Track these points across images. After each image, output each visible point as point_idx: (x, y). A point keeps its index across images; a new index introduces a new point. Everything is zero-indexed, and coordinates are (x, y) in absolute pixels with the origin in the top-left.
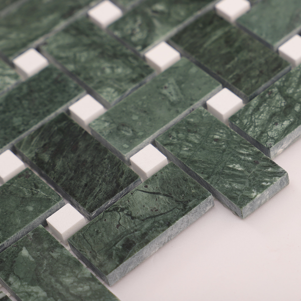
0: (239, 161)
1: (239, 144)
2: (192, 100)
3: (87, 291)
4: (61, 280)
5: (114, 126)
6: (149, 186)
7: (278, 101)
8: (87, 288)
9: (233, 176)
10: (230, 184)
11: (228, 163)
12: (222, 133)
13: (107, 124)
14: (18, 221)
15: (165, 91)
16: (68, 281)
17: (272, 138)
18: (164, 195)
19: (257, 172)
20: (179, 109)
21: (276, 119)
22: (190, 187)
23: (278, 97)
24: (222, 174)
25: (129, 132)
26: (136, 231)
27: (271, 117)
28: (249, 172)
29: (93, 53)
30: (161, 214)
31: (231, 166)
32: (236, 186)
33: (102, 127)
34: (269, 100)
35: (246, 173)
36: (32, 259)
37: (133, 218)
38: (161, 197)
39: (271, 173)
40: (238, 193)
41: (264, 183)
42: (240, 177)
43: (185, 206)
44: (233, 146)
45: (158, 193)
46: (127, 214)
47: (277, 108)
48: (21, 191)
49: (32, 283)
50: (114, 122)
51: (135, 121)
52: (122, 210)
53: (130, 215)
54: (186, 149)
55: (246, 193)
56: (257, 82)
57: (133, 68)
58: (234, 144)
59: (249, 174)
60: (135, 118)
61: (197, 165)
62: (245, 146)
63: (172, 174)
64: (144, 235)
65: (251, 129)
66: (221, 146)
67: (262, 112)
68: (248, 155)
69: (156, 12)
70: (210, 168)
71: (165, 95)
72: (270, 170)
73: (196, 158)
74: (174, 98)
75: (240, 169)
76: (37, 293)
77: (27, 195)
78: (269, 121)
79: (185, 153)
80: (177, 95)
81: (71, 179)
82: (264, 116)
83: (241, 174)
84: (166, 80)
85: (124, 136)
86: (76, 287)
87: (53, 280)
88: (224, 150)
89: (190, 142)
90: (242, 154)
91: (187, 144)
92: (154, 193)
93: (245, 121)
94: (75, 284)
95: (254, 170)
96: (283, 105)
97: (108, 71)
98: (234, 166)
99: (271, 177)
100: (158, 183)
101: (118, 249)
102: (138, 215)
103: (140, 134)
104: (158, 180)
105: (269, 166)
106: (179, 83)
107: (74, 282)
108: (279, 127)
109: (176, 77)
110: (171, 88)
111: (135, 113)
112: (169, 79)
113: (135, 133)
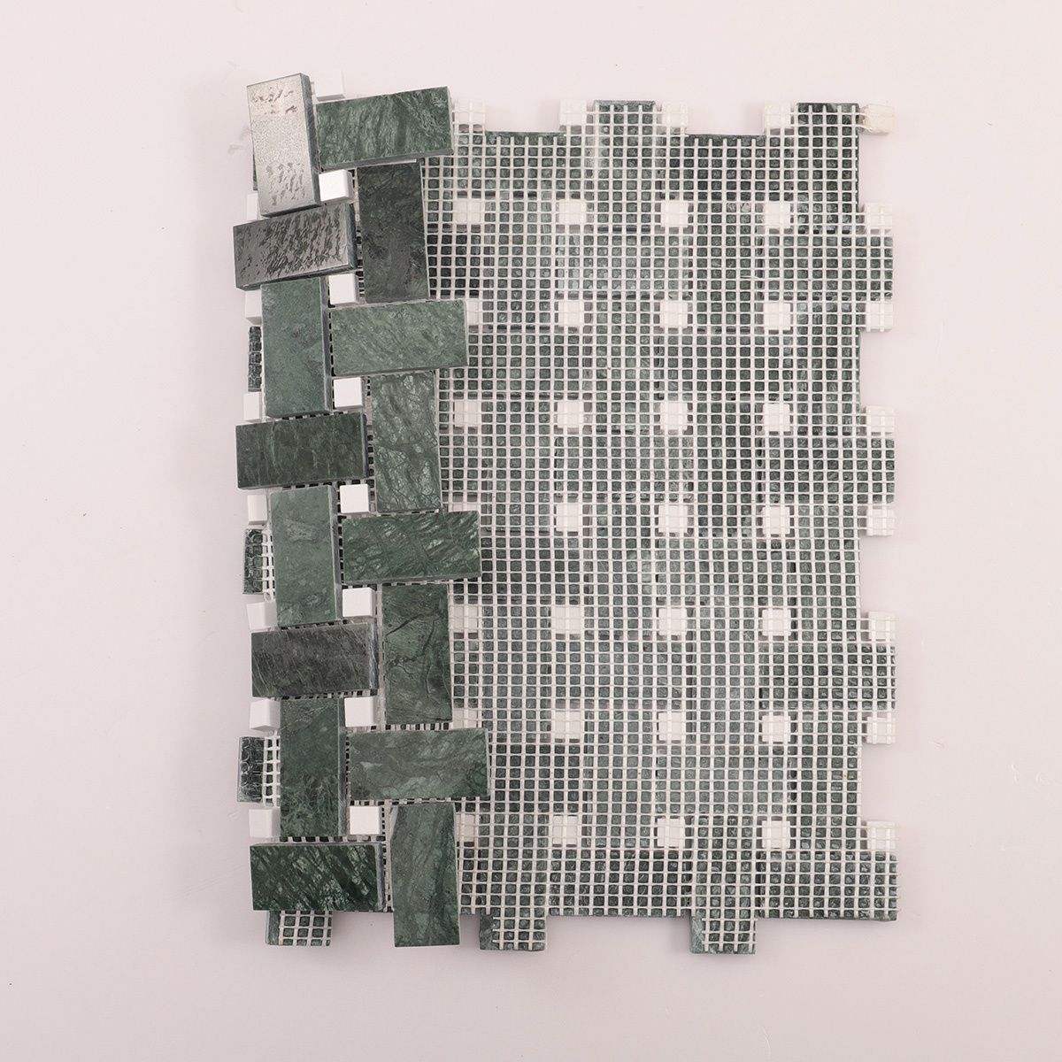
0: (432, 536)
1: (413, 522)
2: (324, 522)
3: (450, 747)
4: (419, 757)
5: (297, 606)
6: (391, 623)
7: (396, 457)
8: (446, 744)
9: (443, 552)
10: (448, 562)
11: (425, 547)
12: (388, 526)
13: (290, 611)
15: (295, 537)
16: (426, 753)
17: (432, 494)
18: (413, 619)
19: (456, 533)
20: (325, 540)
21: (414, 475)
22: (424, 594)
23: (392, 454)
24: (432, 560)
25: (314, 599)
26: (429, 667)
27: (409, 477)
28: (450, 538)
30: (430, 636)
31: (430, 547)
32: (457, 557)
33: (291, 617)
34: (387, 463)
35: (448, 541)
36: (379, 765)
37: (413, 660)
38: (412, 623)
39: (466, 523)
40: (463, 563)
41: (472, 537)
42: (447, 549)
43: (439, 612)
44: (411, 529)
45: (407, 622)
46: (405, 661)
47: (403, 463)
48: (300, 723)
49: (403, 781)
50: (293, 604)
51: (306, 585)
52: (397, 661)
53: (408, 659)
54: (378, 567)
55: (468, 558)
56: (355, 456)
58: (410, 526)
59: (452, 540)
60: (303, 582)
61: (404, 571)
62: (420, 519)
63: (396, 597)
64: (438, 664)
65: (406, 503)
66: (402, 537)
67: (397, 480)
68: (431, 525)
70: (417, 564)
71: (299, 540)
72: (462, 521)
73: (396, 567)
74: (309, 535)
75: (440, 543)
76: (416, 783)
77: (309, 721)
78: (411, 481)
79: (382, 570)
80: (308, 530)
81: (324, 678)
82: (402, 482)
83: (446, 546)
84: (284, 527)
85: (316, 606)
86: (438, 752)
87: (415, 764)
88: (409, 538)
89: (374, 558)
90: (426, 529)
91: (374, 561)
92: (403, 625)
93: (393, 500)
94: (435, 750)
95: (451, 533)
96: (404, 457)
98: (433, 545)
99: (470, 527)
100: (395, 614)
101: (434, 694)
102: (414, 654)
103: (324, 591)
104: (392, 612)
105: (458, 519)
106: (296, 518)
107: (432, 749)
108: (424, 480)
109: (287, 516)
110: (295, 528)
111: (298, 579)
112: (285, 523)
113: (320, 594)
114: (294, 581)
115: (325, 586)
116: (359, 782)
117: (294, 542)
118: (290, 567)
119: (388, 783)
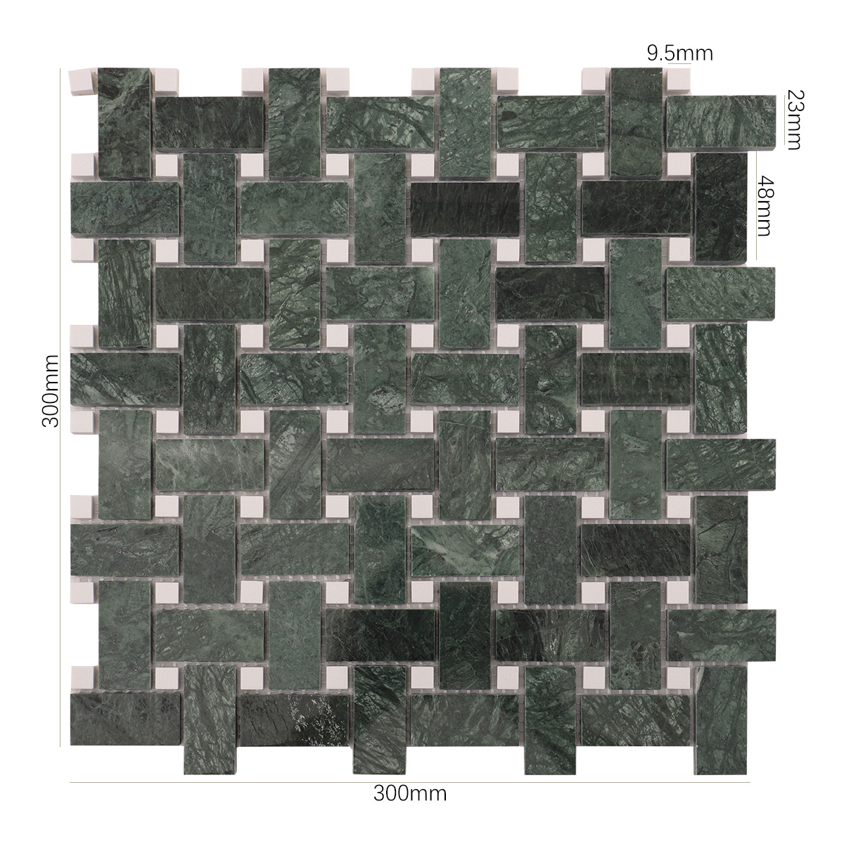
0: (739, 458)
1: (724, 445)
2: (656, 439)
3: (748, 622)
4: (724, 630)
5: (629, 504)
6: (703, 525)
7: (713, 390)
8: (745, 620)
9: (746, 472)
10: (751, 479)
11: (733, 465)
12: (705, 447)
13: (623, 507)
14: (652, 620)
15: (631, 449)
16: (729, 626)
17: (740, 422)
18: (719, 523)
19: (758, 456)
20: (656, 454)
21: (727, 406)
22: (729, 503)
23: (710, 388)
24: (738, 476)
25: (644, 500)
26: (731, 561)
27: (722, 407)
28: (753, 460)
29: (545, 462)
30: (733, 537)
31: (737, 466)
32: (756, 477)
34: (706, 395)
35: (752, 462)
36: (691, 634)
37: (719, 555)
38: (719, 526)
39: (767, 448)
40: (762, 480)
41: (770, 460)
42: (750, 468)
43: (741, 518)
44: (722, 450)
45: (715, 525)
46: (713, 556)
47: (719, 396)
48: (628, 601)
49: (710, 647)
50: (625, 502)
51: (638, 488)
52: (706, 555)
53: (715, 554)
54: (695, 479)
55: (767, 477)
56: (684, 388)
57: (587, 450)
58: (722, 448)
59: (755, 462)
60: (635, 486)
61: (715, 484)
62: (730, 443)
63: (707, 504)
64: (739, 559)
65: (720, 428)
66: (715, 457)
67: (713, 409)
68: (739, 448)
69: (545, 390)
70: (726, 479)
71: (634, 452)
72: (763, 447)
73: (709, 480)
74: (643, 449)
75: (745, 463)
76: (721, 650)
77: (636, 599)
78: (724, 411)
79: (698, 482)
80: (642, 444)
81: (649, 565)
82: (717, 410)
83: (749, 466)
84: (621, 440)
85: (645, 506)
86: (738, 626)
87: (720, 634)
88: (720, 458)
89: (692, 472)
90: (735, 451)
91: (692, 475)
92: (712, 527)
93: (709, 425)
94: (736, 624)
95: (754, 456)
96: (720, 391)
97: (572, 467)
98: (739, 464)
99: (770, 452)
100: (706, 518)
101: (734, 582)
102: (720, 550)
103: (653, 494)
104: (704, 517)
105: (761, 445)
106: (633, 434)
107: (734, 624)
108: (735, 411)
109: (624, 431)
110: (631, 442)
111: (631, 483)
112: (622, 437)
113: (649, 497)
114: (627, 484)
115: (653, 491)
116: (675, 647)
117: (629, 453)
118: (625, 472)
119: (698, 649)
